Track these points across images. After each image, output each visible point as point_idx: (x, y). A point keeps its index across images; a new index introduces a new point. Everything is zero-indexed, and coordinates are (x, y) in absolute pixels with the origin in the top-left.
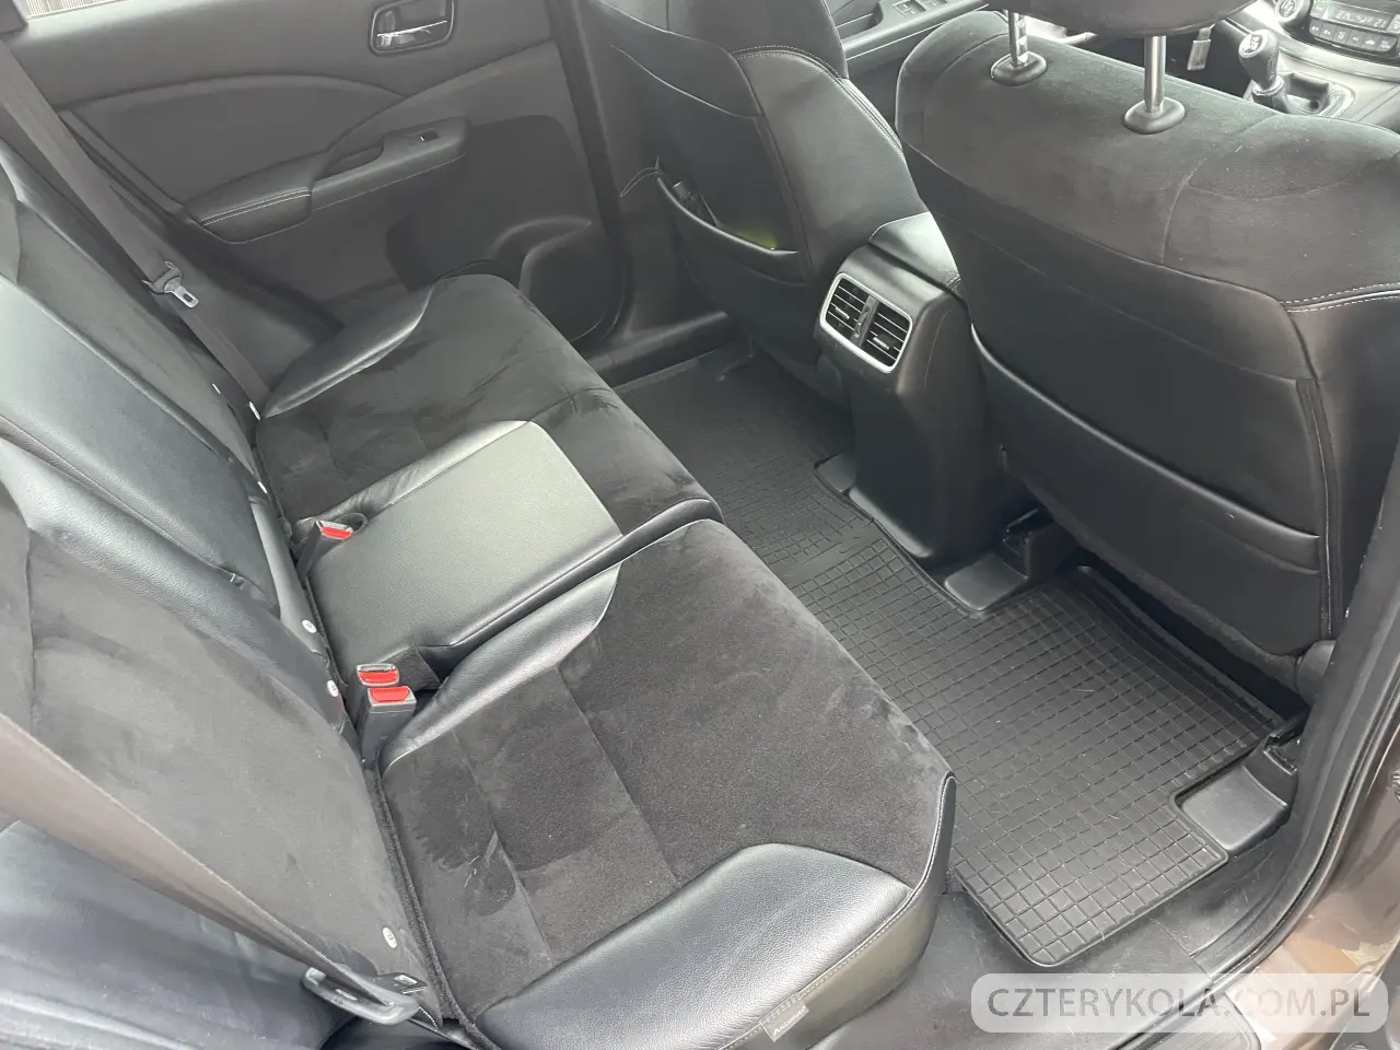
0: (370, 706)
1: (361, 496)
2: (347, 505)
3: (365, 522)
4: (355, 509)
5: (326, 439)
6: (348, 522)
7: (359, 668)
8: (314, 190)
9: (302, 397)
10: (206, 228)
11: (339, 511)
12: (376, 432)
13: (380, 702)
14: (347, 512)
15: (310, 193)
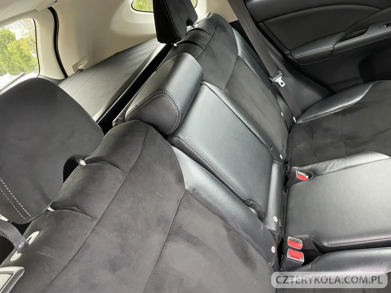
0: (287, 257)
1: (315, 165)
2: (309, 167)
3: (313, 177)
4: (311, 170)
5: (312, 137)
6: (307, 174)
7: (289, 238)
8: (335, 47)
9: (310, 118)
10: (295, 59)
11: (305, 168)
12: (329, 141)
13: (291, 256)
14: (308, 170)
15: (334, 48)
